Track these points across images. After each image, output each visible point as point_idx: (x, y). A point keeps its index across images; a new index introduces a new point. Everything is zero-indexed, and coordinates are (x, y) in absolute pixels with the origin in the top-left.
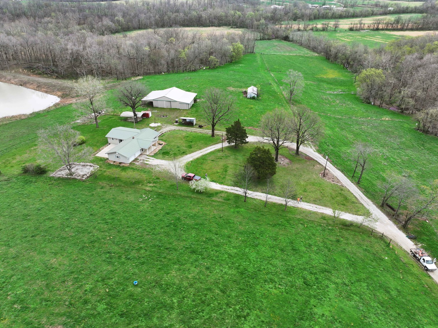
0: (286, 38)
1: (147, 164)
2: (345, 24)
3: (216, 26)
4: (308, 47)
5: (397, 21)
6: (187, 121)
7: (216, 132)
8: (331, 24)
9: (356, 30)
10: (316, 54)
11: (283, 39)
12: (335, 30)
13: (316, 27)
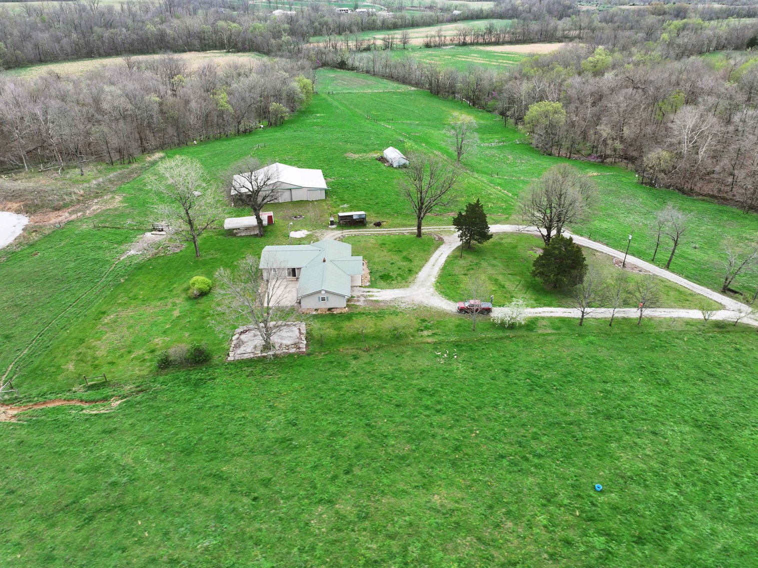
0: (342, 65)
1: (377, 301)
2: (418, 37)
3: (198, 51)
4: (391, 78)
5: (490, 31)
6: (354, 218)
7: (425, 229)
8: (397, 38)
9: (435, 46)
10: (413, 88)
11: (337, 68)
12: (404, 48)
13: (374, 44)
